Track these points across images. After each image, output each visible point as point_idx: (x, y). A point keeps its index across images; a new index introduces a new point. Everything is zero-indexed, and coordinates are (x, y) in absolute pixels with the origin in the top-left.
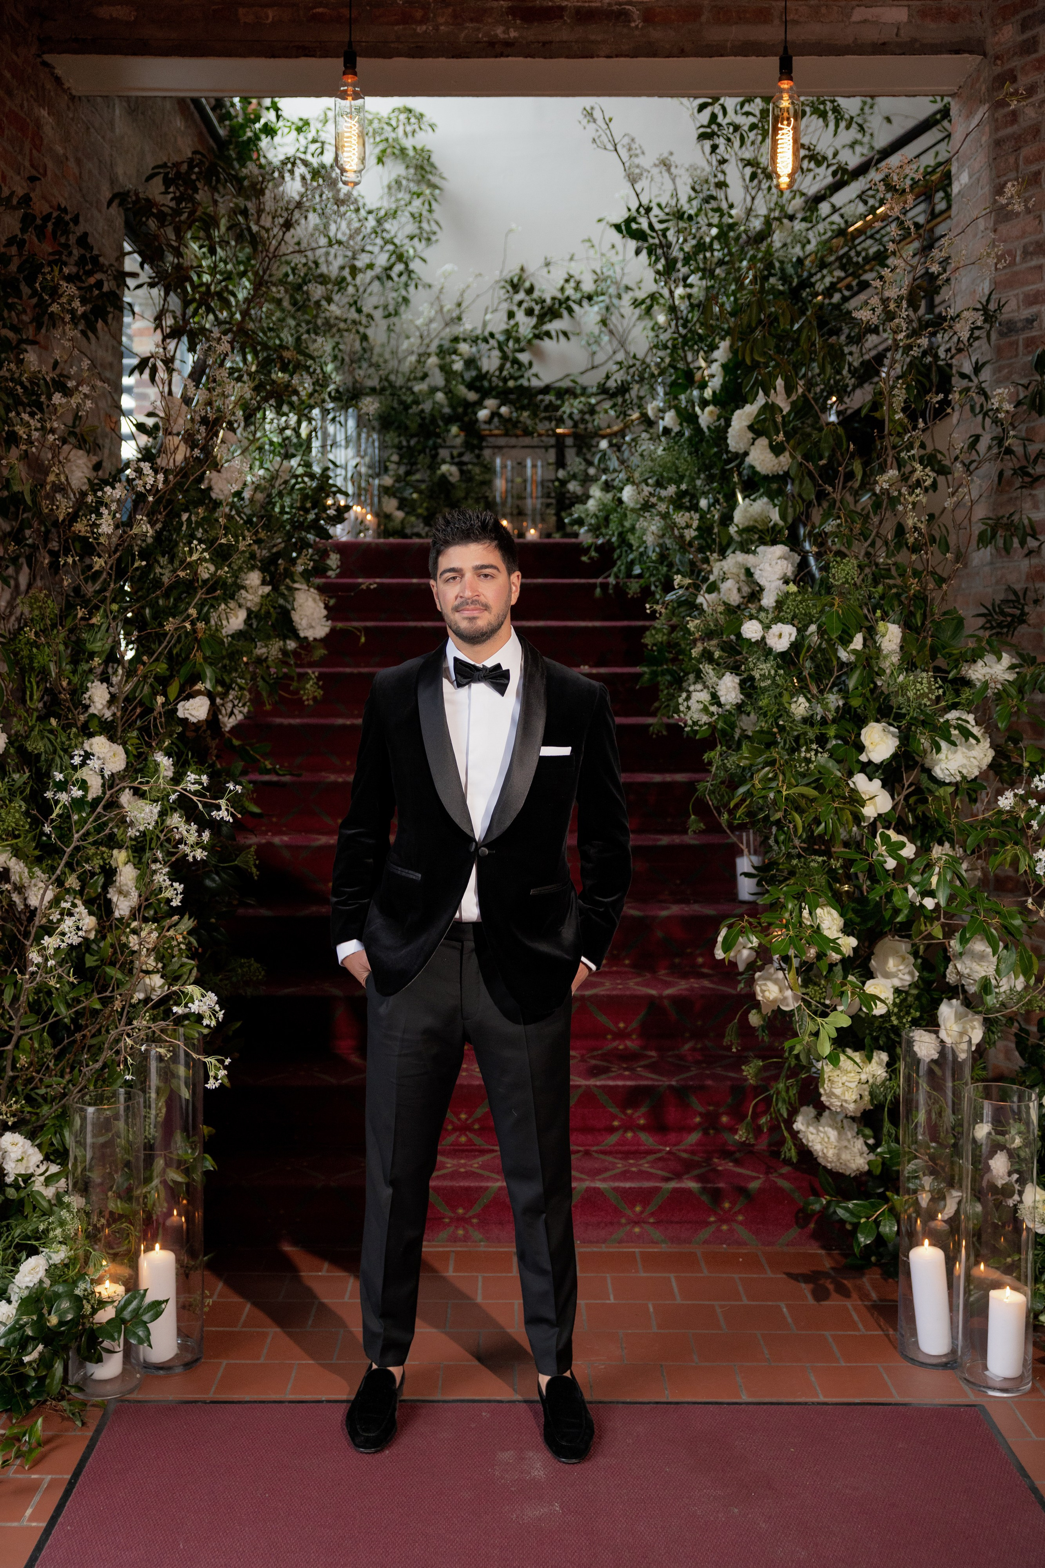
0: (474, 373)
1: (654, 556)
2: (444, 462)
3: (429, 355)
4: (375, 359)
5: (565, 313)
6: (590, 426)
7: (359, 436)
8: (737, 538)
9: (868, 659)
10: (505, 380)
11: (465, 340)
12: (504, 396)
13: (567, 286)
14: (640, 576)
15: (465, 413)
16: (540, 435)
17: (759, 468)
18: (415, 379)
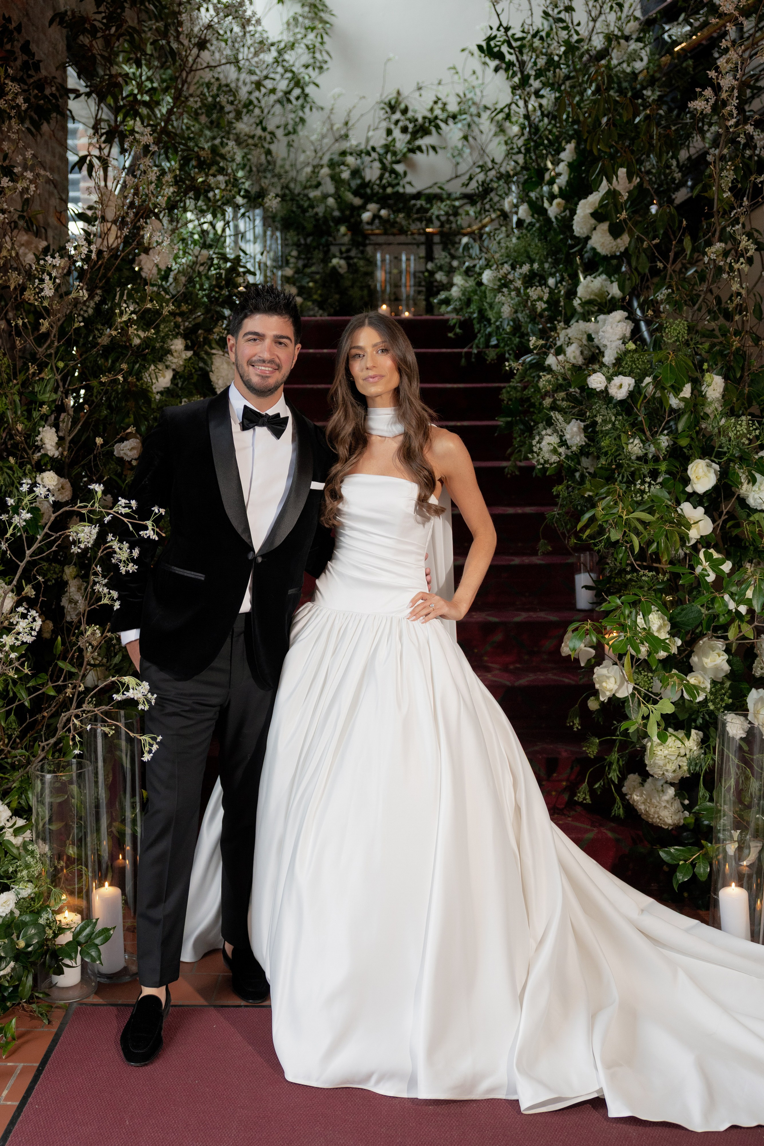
0: (359, 181)
1: (508, 329)
2: (335, 256)
3: (322, 166)
4: (277, 170)
5: (433, 130)
6: (454, 226)
7: (265, 232)
8: (579, 309)
9: (695, 405)
10: (384, 188)
11: (351, 154)
12: (383, 201)
13: (436, 107)
14: (496, 346)
15: (352, 216)
16: (413, 234)
17: (599, 250)
18: (311, 187)
